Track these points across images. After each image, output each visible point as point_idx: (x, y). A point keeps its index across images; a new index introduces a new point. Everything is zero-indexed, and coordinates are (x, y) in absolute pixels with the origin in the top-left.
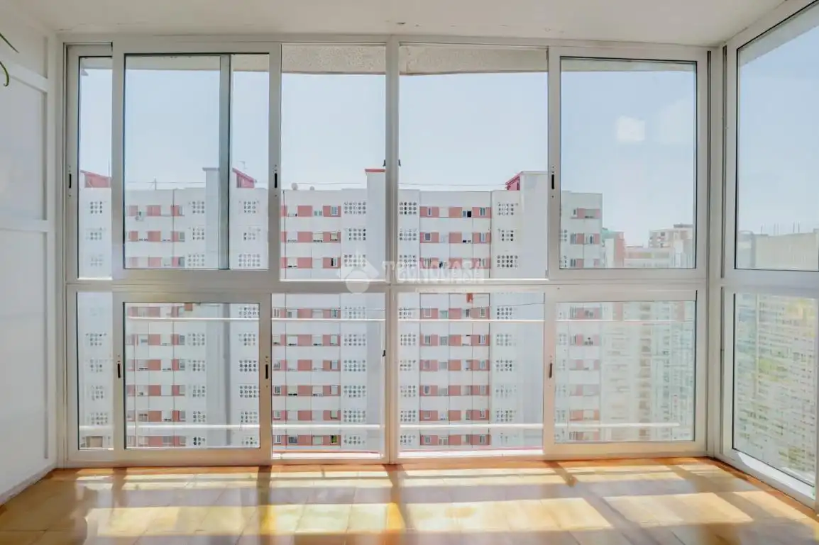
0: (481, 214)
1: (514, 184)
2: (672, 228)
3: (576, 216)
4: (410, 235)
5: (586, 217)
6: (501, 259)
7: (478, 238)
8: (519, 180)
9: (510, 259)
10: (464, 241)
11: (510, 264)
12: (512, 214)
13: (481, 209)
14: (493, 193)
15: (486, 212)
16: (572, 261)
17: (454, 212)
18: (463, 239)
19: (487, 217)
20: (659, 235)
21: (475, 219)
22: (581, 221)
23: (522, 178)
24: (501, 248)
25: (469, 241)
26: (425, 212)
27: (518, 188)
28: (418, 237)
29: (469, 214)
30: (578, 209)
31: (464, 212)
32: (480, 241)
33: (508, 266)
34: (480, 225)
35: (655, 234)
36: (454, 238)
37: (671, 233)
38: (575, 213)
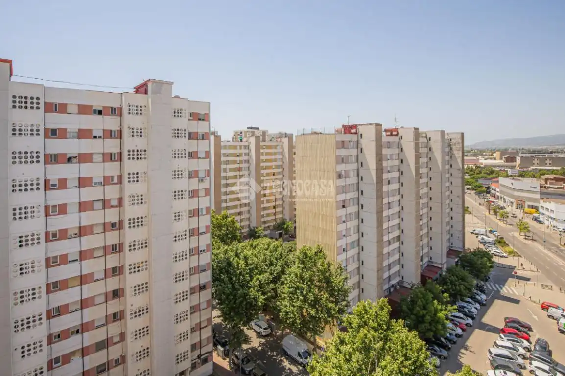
0: (112, 113)
1: (142, 89)
2: (246, 129)
3: (192, 118)
4: (32, 130)
5: (200, 120)
6: (131, 153)
7: (109, 134)
8: (147, 86)
9: (139, 153)
10: (95, 137)
11: (139, 157)
12: (141, 114)
13: (112, 108)
14: (123, 95)
15: (115, 111)
16: (189, 152)
17: (84, 110)
18: (94, 135)
19: (116, 116)
20: (239, 133)
21: (105, 117)
22: (196, 122)
23: (150, 85)
24: (130, 143)
25: (100, 137)
26: (50, 108)
27: (146, 93)
28: (42, 132)
29: (100, 112)
30: (193, 113)
31: (95, 110)
32: (111, 137)
33: (137, 159)
34: (111, 122)
35: (237, 132)
36: (84, 134)
37: (246, 132)
38: (191, 116)
